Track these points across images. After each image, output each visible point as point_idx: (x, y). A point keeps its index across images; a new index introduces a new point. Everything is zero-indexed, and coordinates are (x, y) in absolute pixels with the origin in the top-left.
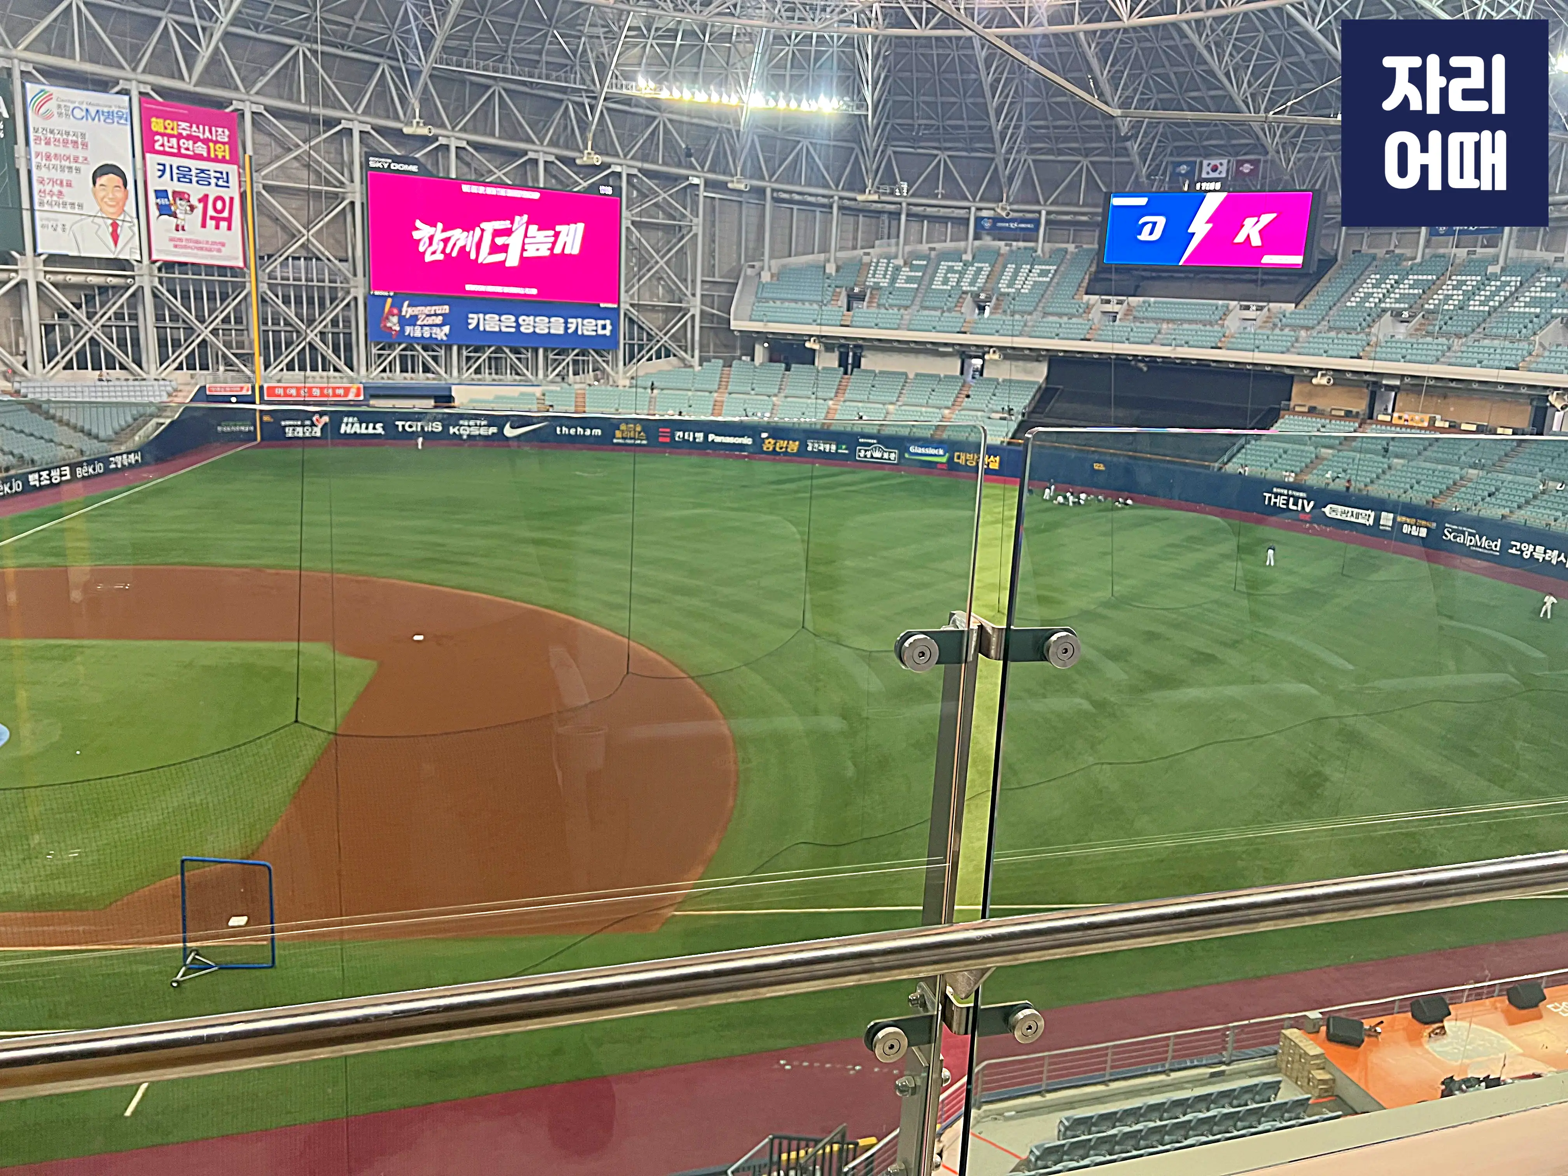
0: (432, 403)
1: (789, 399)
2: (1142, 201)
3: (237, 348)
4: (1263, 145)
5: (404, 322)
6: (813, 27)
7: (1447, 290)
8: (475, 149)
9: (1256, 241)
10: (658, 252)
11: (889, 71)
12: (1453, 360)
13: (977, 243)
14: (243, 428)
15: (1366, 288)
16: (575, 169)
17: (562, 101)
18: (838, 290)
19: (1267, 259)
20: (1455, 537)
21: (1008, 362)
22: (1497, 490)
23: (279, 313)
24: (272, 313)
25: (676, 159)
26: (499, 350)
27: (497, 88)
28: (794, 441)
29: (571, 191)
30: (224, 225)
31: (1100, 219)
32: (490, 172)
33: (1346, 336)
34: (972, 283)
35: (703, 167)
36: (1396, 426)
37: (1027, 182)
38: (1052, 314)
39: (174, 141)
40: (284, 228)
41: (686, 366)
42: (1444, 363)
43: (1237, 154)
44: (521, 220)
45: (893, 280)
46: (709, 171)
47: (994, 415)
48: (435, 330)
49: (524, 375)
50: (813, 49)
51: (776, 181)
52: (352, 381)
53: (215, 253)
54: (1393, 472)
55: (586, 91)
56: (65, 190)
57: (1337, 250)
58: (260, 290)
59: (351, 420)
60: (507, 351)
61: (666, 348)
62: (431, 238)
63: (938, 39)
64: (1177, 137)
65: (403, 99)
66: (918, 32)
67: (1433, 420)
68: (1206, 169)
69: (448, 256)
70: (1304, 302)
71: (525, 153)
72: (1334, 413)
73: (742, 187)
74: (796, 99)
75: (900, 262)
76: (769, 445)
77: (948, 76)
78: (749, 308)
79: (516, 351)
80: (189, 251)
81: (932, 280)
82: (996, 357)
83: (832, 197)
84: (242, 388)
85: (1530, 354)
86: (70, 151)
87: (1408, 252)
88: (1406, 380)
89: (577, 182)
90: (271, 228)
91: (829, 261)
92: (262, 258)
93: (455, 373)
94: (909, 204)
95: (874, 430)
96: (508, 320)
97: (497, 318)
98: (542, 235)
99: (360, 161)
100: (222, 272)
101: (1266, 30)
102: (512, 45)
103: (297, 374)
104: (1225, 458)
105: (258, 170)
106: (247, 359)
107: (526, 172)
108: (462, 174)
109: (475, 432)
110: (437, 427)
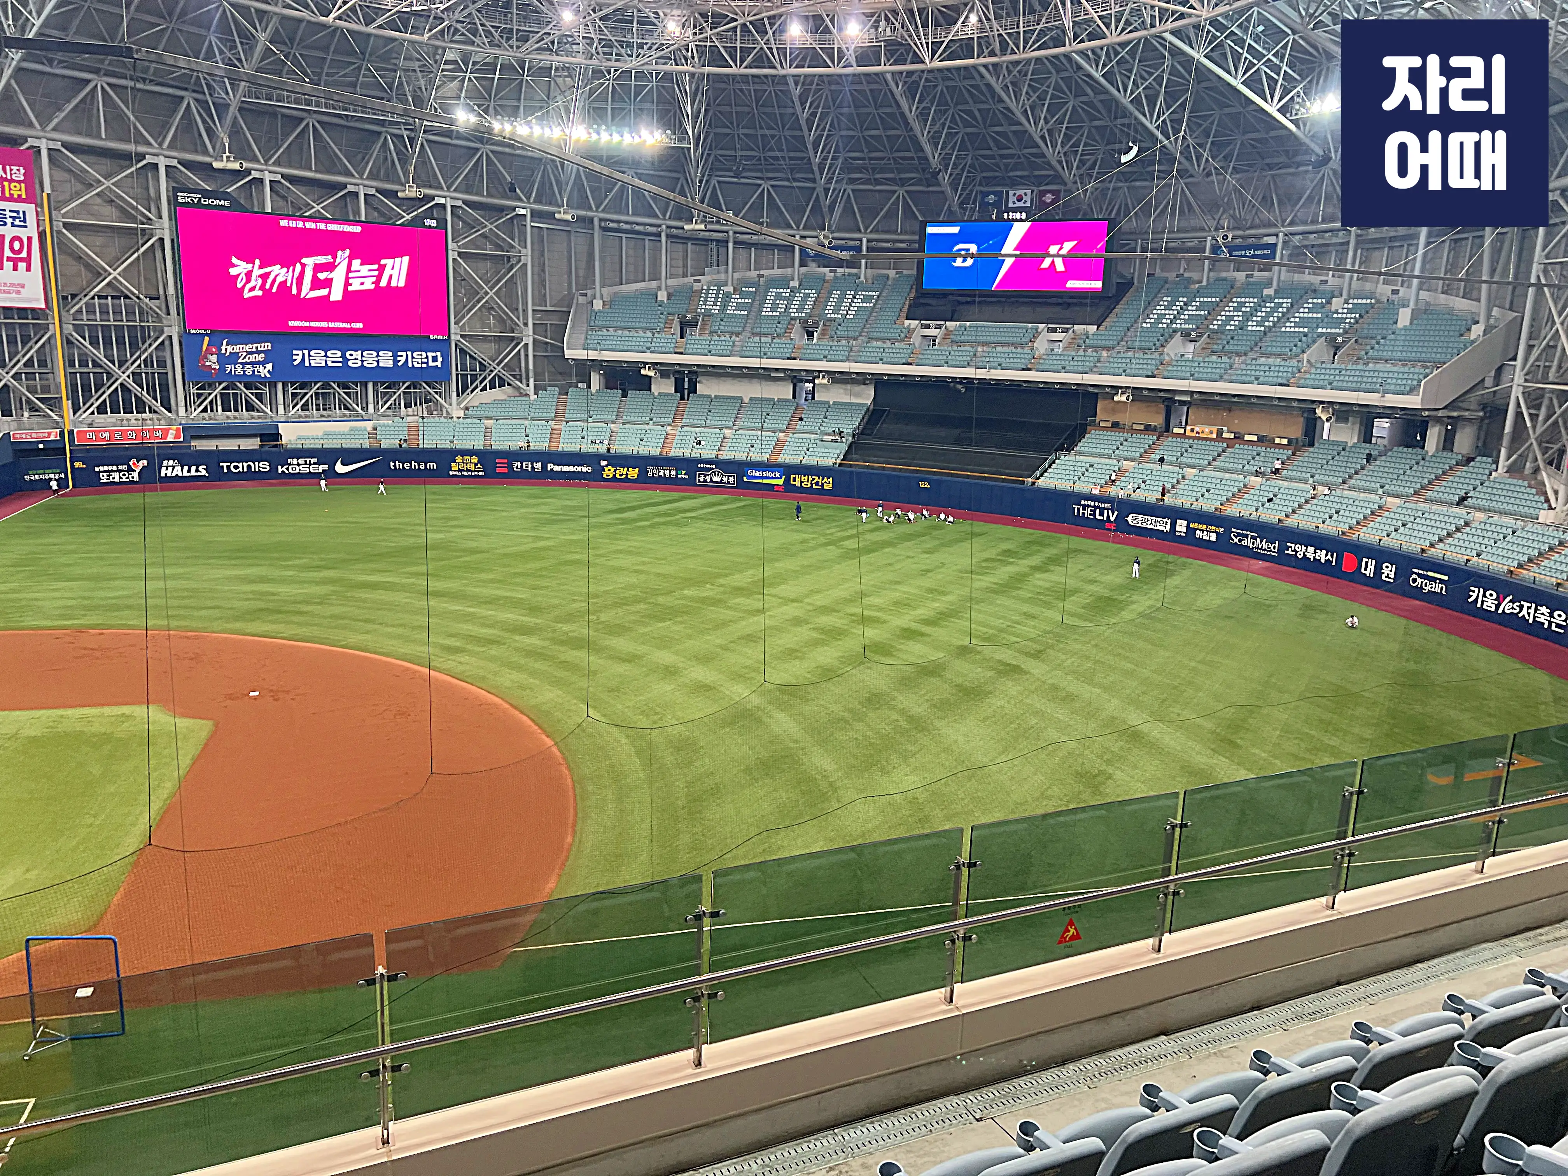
0: (257, 441)
1: (627, 426)
2: (956, 230)
3: (42, 393)
4: (1061, 177)
5: (223, 360)
6: (632, 64)
7: (1229, 311)
8: (291, 182)
9: (1060, 266)
10: (487, 283)
11: (708, 106)
12: (1234, 377)
13: (803, 269)
14: (52, 476)
15: (1159, 310)
16: (398, 201)
17: (380, 133)
18: (671, 317)
19: (1071, 284)
20: (1240, 541)
21: (837, 386)
22: (1275, 496)
23: (86, 354)
24: (79, 355)
25: (500, 190)
26: (327, 385)
27: (311, 121)
28: (634, 468)
29: (393, 224)
30: (22, 266)
31: (917, 246)
32: (309, 206)
33: (1141, 355)
34: (800, 309)
35: (528, 198)
36: (1190, 437)
37: (848, 210)
38: (877, 339)
40: (88, 266)
41: (521, 395)
42: (1226, 381)
43: (1040, 185)
44: (342, 256)
45: (724, 307)
46: (535, 202)
47: (826, 438)
48: (257, 368)
49: (354, 410)
50: (633, 83)
51: (603, 211)
52: (170, 422)
53: (14, 295)
54: (1186, 482)
55: (404, 124)
57: (1133, 274)
58: (66, 332)
59: (171, 463)
60: (335, 386)
61: (499, 377)
62: (249, 274)
63: (753, 76)
64: (985, 168)
65: (210, 132)
66: (734, 70)
67: (1220, 433)
68: (1012, 199)
69: (267, 292)
70: (1105, 324)
71: (345, 186)
72: (1135, 427)
73: (569, 217)
74: (617, 132)
75: (730, 289)
76: (608, 473)
77: (766, 110)
78: (583, 336)
79: (344, 386)
81: (761, 306)
82: (825, 381)
83: (660, 226)
84: (49, 434)
85: (1299, 371)
87: (1195, 276)
88: (1195, 396)
89: (399, 215)
90: (75, 267)
91: (660, 288)
92: (65, 298)
93: (281, 408)
94: (735, 233)
95: (711, 454)
96: (335, 355)
97: (323, 353)
98: (365, 270)
99: (168, 197)
100: (23, 314)
101: (1058, 72)
102: (324, 77)
103: (109, 418)
104: (1038, 473)
105: (58, 209)
106: (54, 403)
107: (346, 205)
108: (279, 208)
109: (305, 469)
110: (265, 466)
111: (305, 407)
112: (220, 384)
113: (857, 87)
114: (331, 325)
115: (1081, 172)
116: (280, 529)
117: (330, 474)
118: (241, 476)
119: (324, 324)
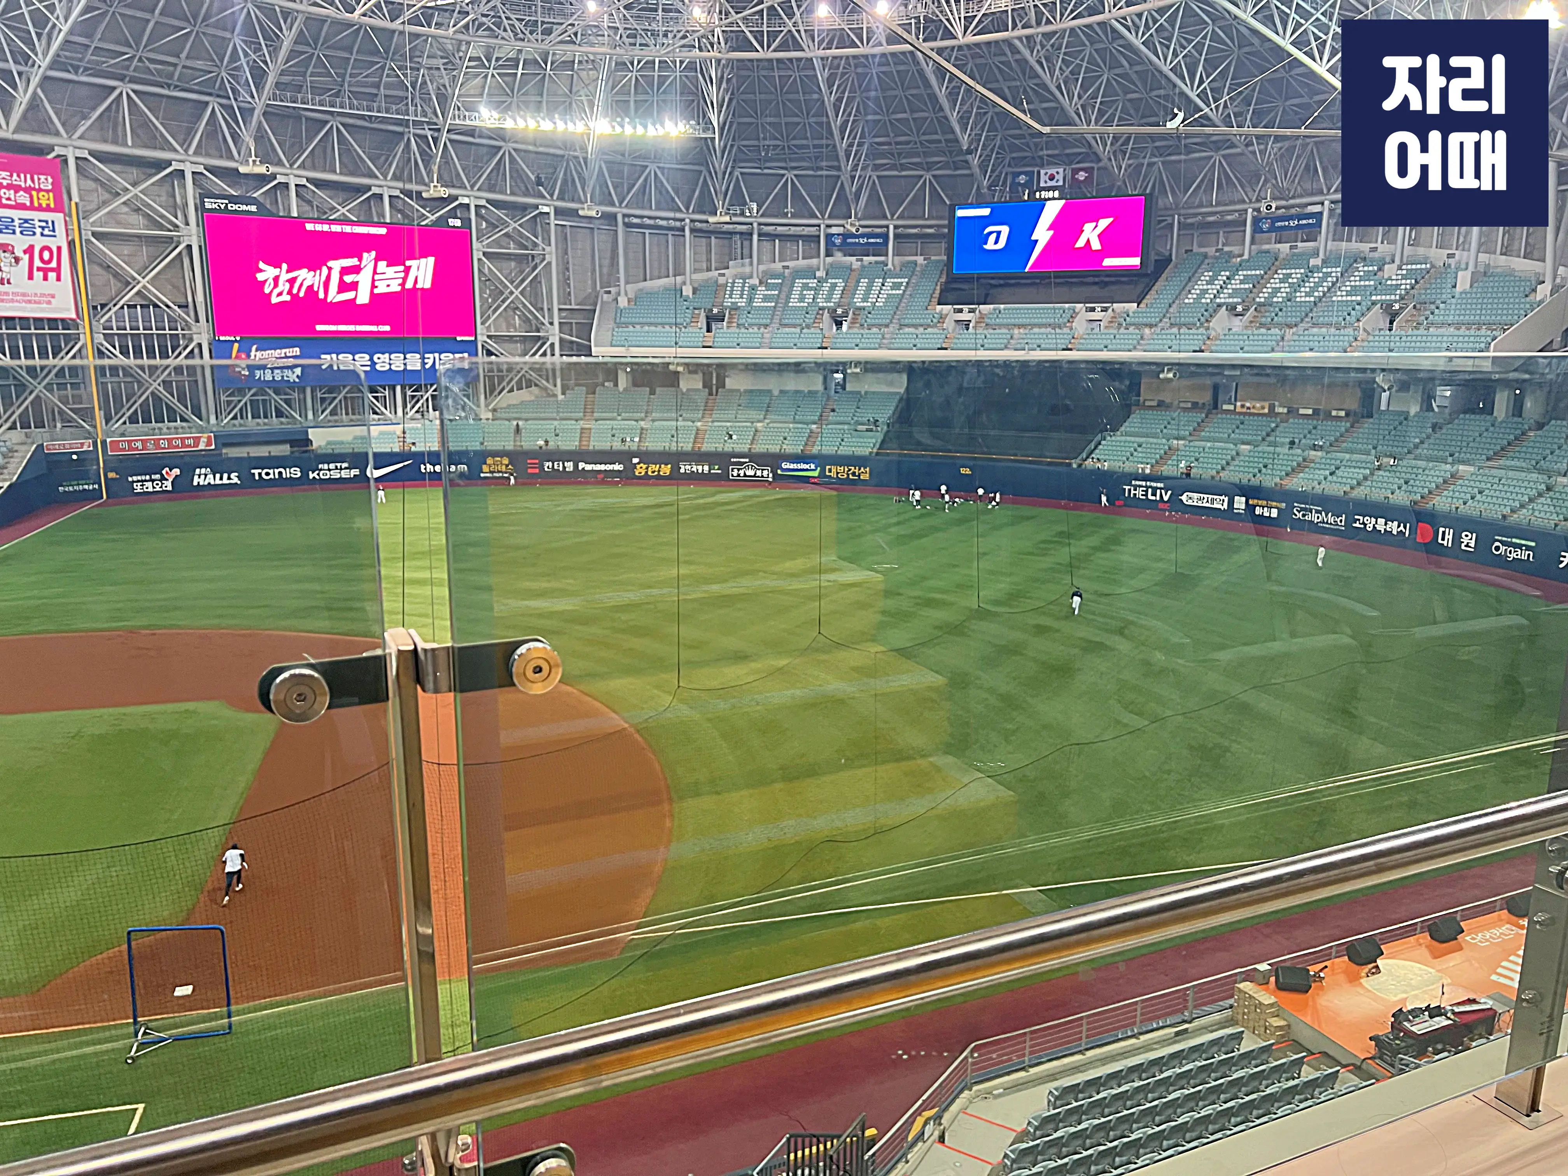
0: (287, 447)
1: (657, 423)
2: (986, 212)
3: (74, 403)
4: (1095, 154)
5: (253, 366)
6: (655, 53)
7: (1275, 283)
8: (316, 186)
9: (1096, 245)
10: (512, 282)
11: (732, 94)
12: (1286, 349)
13: (829, 259)
14: (86, 487)
15: (1201, 285)
16: (421, 203)
17: (403, 134)
18: (696, 312)
19: (1108, 262)
20: (1303, 515)
21: (870, 375)
22: (1337, 468)
23: (116, 363)
24: (110, 364)
25: (523, 188)
26: (356, 390)
27: (335, 123)
28: (666, 464)
29: (418, 225)
30: (52, 275)
31: (946, 230)
32: (334, 209)
33: (1186, 331)
34: (828, 299)
35: (552, 195)
36: (1240, 414)
37: (873, 196)
38: (908, 326)
40: (116, 275)
41: (549, 395)
42: (1279, 352)
43: (1071, 163)
44: (369, 257)
45: (751, 300)
46: (561, 198)
47: (860, 427)
48: (287, 372)
49: (383, 414)
50: (656, 74)
51: (626, 207)
52: (201, 429)
53: (44, 305)
54: (1242, 458)
55: (428, 123)
57: (1171, 249)
58: (96, 341)
59: (203, 471)
60: (364, 390)
61: (527, 379)
62: (276, 279)
63: (779, 60)
64: (1014, 148)
65: (235, 137)
66: (761, 55)
67: (1272, 408)
68: (1043, 178)
69: (295, 297)
70: (1145, 301)
71: (369, 188)
72: (1181, 405)
73: (593, 213)
74: (641, 124)
75: (757, 282)
76: (640, 470)
77: (791, 96)
78: (610, 333)
79: (373, 390)
80: (16, 304)
81: (788, 297)
82: (857, 371)
83: (683, 220)
84: (82, 444)
87: (1236, 249)
88: (1246, 370)
89: (424, 215)
90: (103, 276)
91: (684, 283)
92: (95, 308)
93: (310, 415)
94: (760, 224)
95: (745, 448)
96: (363, 359)
97: (351, 357)
98: (391, 271)
99: (195, 203)
100: (53, 324)
101: (1091, 44)
102: (348, 78)
103: (141, 427)
104: (1084, 455)
105: (86, 217)
106: (87, 414)
107: (370, 208)
108: (304, 213)
109: (336, 475)
110: (296, 473)
112: (250, 389)
113: (884, 69)
114: (360, 328)
115: (1114, 148)
116: (318, 531)
117: (363, 479)
118: (273, 483)
119: (351, 328)
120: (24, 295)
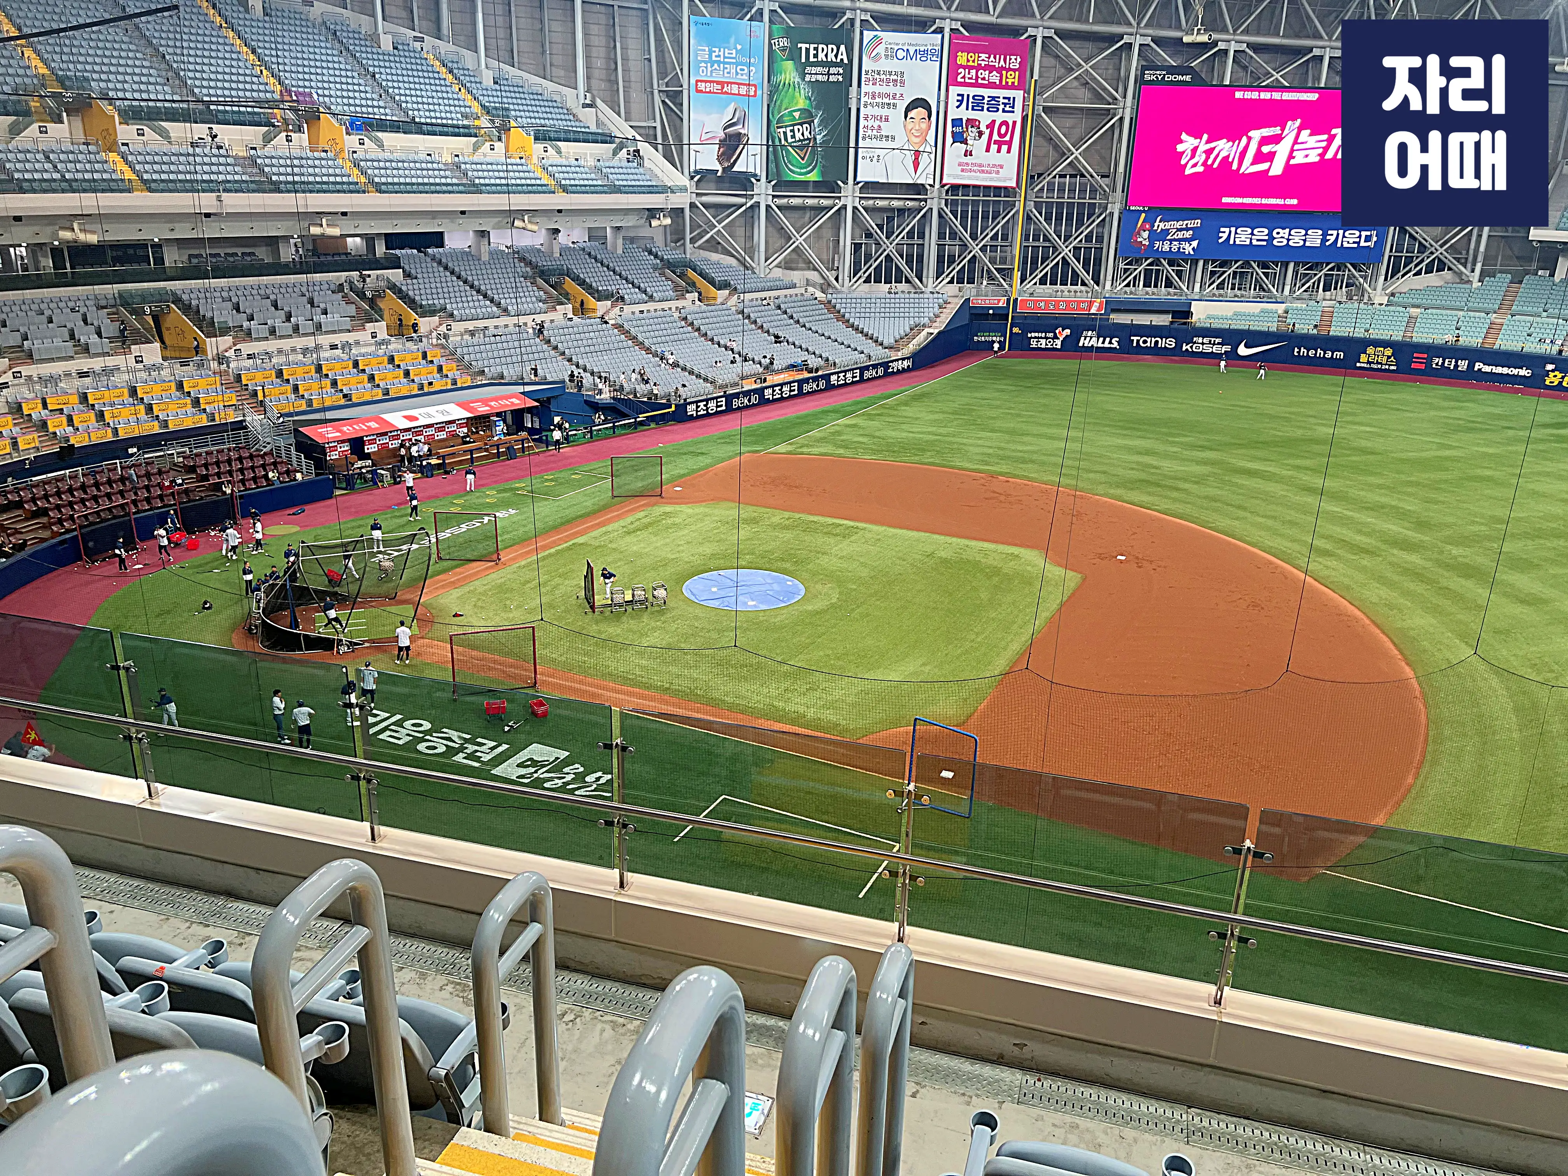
0: (1169, 318)
5: (1154, 236)
8: (1256, 51)
14: (995, 339)
23: (1040, 230)
24: (1034, 230)
30: (1005, 148)
32: (1268, 75)
39: (973, 72)
40: (1056, 147)
41: (1462, 282)
44: (1292, 126)
48: (1184, 245)
49: (1269, 291)
52: (1096, 295)
53: (994, 175)
56: (883, 124)
58: (1027, 209)
59: (1089, 333)
61: (1441, 261)
62: (1194, 150)
65: (1188, 6)
69: (1208, 168)
71: (1311, 50)
76: (1553, 379)
80: (973, 174)
84: (999, 301)
86: (891, 89)
90: (1045, 148)
92: (1032, 177)
93: (1197, 288)
96: (1262, 233)
97: (1250, 231)
98: (1313, 141)
99: (1136, 76)
100: (998, 192)
103: (1048, 288)
105: (1041, 94)
107: (1307, 71)
108: (1237, 80)
109: (1208, 349)
110: (1171, 343)
111: (1220, 286)
112: (1146, 259)
114: (1265, 201)
116: (1175, 406)
117: (1232, 356)
118: (1148, 351)
119: (1256, 201)
120: (980, 165)
